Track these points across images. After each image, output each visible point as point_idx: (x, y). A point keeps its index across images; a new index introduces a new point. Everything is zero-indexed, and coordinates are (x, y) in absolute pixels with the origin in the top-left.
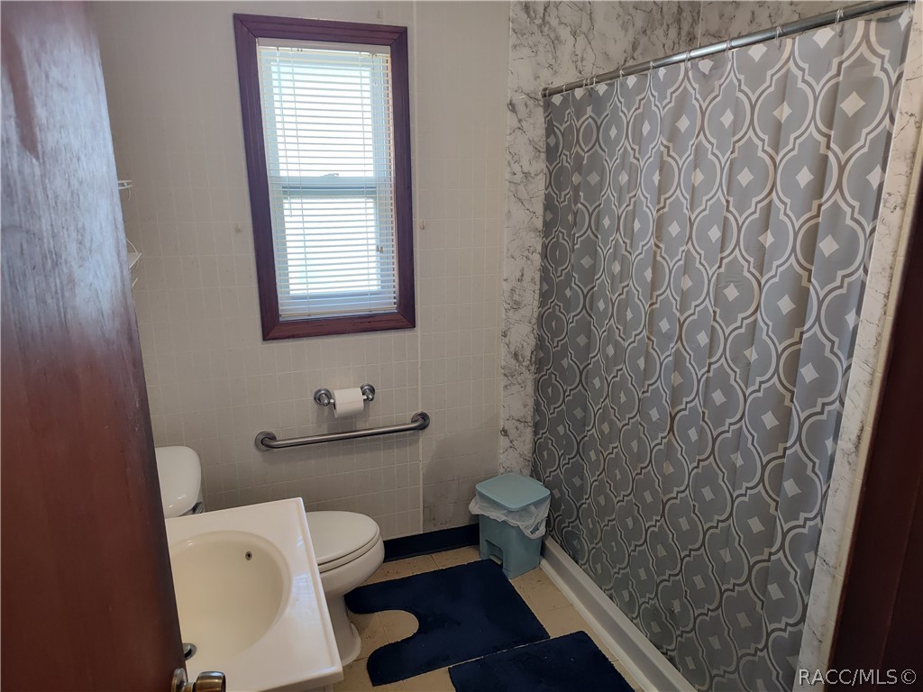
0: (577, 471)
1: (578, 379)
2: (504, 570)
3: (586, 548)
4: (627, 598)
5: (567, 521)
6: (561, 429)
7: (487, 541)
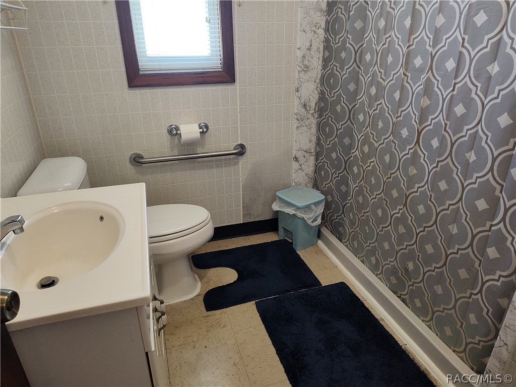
0: (344, 181)
1: (347, 116)
2: (293, 246)
3: (348, 232)
4: (374, 261)
5: (336, 215)
6: (334, 155)
7: (283, 228)
